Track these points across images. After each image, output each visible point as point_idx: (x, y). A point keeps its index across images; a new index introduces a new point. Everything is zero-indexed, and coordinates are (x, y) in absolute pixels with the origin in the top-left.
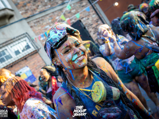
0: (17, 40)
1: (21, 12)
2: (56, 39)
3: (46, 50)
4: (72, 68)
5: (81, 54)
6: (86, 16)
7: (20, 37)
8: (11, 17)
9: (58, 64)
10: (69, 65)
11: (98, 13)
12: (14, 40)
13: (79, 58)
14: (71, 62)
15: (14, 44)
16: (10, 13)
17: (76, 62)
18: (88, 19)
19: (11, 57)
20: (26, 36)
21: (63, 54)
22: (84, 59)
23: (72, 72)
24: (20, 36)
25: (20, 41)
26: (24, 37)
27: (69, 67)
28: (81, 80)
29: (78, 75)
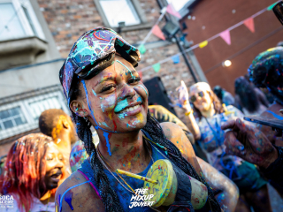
0: (42, 94)
1: (59, 48)
2: (89, 56)
3: (62, 80)
4: (111, 128)
5: (135, 101)
6: (170, 74)
7: (48, 90)
8: (41, 52)
9: (82, 114)
10: (106, 120)
11: (194, 71)
12: (38, 93)
13: (131, 109)
14: (111, 113)
15: (36, 99)
16: (41, 45)
17: (121, 116)
18: (174, 78)
19: (26, 122)
20: (59, 90)
21: (98, 93)
22: (140, 112)
23: (109, 137)
24: (48, 87)
25: (46, 96)
26: (56, 91)
27: (105, 124)
28: (125, 158)
29: (121, 145)
